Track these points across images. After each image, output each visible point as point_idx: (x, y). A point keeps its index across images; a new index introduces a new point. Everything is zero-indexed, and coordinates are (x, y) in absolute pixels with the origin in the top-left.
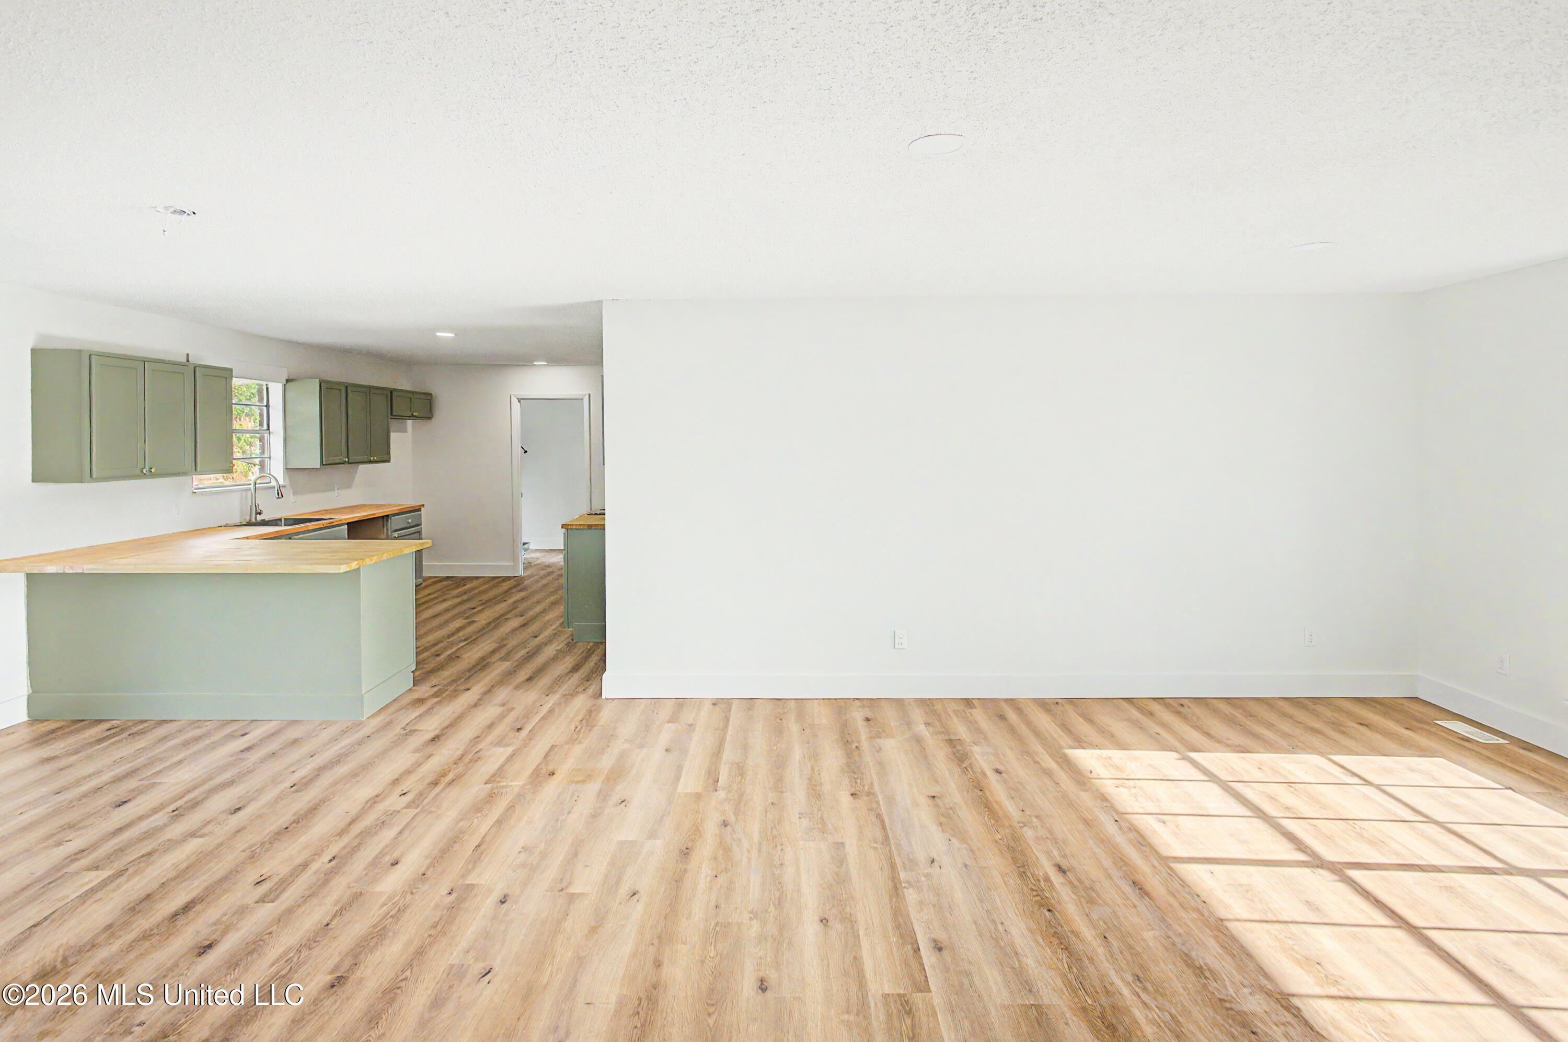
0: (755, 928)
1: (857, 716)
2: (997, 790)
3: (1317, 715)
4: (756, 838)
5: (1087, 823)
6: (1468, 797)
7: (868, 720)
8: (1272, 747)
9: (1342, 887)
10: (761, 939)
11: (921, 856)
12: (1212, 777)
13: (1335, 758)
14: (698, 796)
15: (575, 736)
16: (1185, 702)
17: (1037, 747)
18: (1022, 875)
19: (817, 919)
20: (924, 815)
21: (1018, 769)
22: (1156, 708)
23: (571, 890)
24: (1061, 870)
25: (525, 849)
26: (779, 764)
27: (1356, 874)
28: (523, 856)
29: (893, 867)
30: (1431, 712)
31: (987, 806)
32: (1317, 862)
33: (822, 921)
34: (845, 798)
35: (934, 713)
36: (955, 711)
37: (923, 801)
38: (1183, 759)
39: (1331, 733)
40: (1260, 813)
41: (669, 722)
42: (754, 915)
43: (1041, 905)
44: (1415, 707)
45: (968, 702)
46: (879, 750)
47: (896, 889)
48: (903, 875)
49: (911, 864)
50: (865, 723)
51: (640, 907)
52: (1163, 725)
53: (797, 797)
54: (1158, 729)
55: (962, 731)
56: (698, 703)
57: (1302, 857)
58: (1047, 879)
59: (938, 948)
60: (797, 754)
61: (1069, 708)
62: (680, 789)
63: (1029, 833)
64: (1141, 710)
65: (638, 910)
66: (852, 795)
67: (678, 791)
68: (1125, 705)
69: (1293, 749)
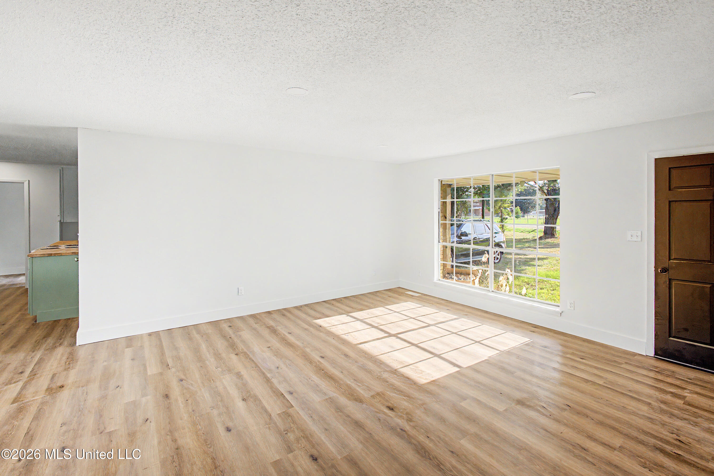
0: (215, 412)
1: (225, 326)
2: (291, 338)
3: (377, 296)
4: (199, 381)
5: (324, 341)
6: (416, 310)
7: (230, 326)
8: (370, 308)
9: (398, 340)
10: (220, 415)
11: (273, 367)
12: (358, 319)
13: (385, 307)
14: (161, 374)
15: (67, 367)
16: (342, 299)
17: (300, 322)
18: (311, 363)
19: (241, 400)
20: (268, 354)
21: (297, 331)
22: (334, 302)
23: (108, 430)
24: (322, 357)
25: (63, 424)
26: (197, 351)
27: (400, 336)
28: (64, 428)
29: (264, 374)
30: (403, 291)
31: (289, 345)
32: (390, 335)
33: (243, 400)
34: (233, 357)
35: (257, 318)
36: (265, 317)
37: (266, 349)
38: (348, 316)
39: (382, 300)
40: (373, 326)
41: (127, 348)
42: (213, 408)
43: (320, 370)
44: (401, 290)
45: (269, 313)
46: (240, 336)
47: (268, 380)
48: (269, 375)
49: (270, 371)
50: (229, 328)
51: (153, 424)
52: (338, 307)
53: (211, 362)
54: (336, 308)
55: (272, 323)
56: (141, 336)
57: (386, 335)
58: (319, 361)
59: (291, 393)
60: (203, 347)
61: (306, 308)
62: (149, 373)
63: (308, 350)
64: (330, 304)
65: (152, 426)
66: (236, 355)
67: (149, 374)
68: (324, 303)
69: (375, 307)
